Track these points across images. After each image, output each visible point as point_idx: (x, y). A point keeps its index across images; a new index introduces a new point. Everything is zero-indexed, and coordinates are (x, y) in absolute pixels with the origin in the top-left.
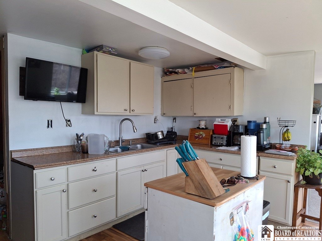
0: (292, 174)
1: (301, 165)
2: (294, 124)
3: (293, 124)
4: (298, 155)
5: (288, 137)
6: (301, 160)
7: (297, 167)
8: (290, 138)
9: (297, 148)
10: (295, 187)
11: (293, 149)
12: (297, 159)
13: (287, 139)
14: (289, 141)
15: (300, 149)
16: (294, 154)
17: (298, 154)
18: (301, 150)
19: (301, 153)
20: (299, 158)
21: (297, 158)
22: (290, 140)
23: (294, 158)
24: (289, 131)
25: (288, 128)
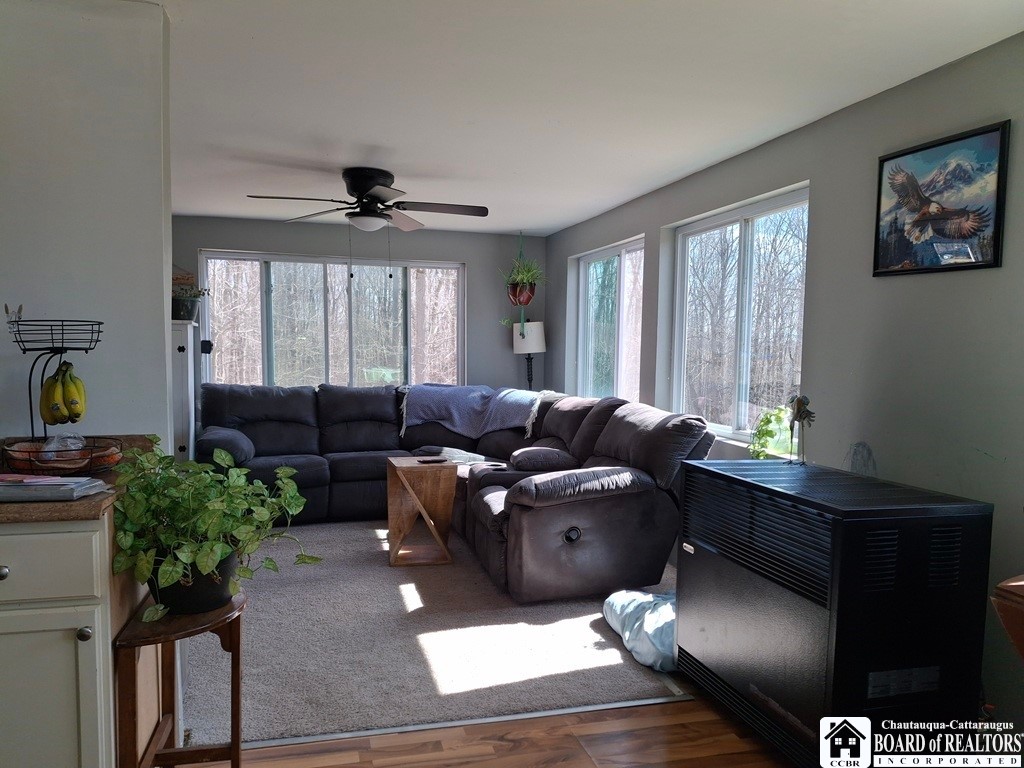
0: (97, 592)
1: (138, 535)
2: (95, 336)
3: (89, 336)
4: (120, 487)
5: (69, 402)
6: (137, 512)
7: (116, 548)
8: (80, 407)
9: (114, 449)
10: (117, 648)
11: (96, 458)
12: (115, 509)
13: (65, 412)
14: (74, 421)
15: (130, 455)
16: (98, 485)
17: (121, 480)
18: (133, 462)
19: (133, 476)
20: (128, 501)
21: (118, 505)
22: (78, 415)
23: (98, 506)
24: (75, 371)
25: (67, 357)
